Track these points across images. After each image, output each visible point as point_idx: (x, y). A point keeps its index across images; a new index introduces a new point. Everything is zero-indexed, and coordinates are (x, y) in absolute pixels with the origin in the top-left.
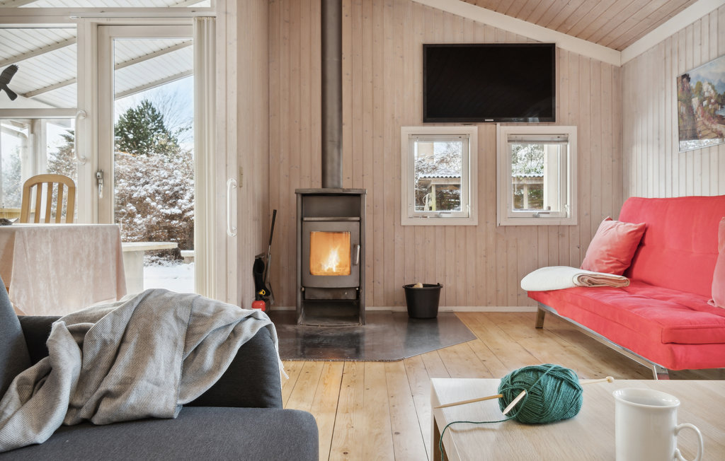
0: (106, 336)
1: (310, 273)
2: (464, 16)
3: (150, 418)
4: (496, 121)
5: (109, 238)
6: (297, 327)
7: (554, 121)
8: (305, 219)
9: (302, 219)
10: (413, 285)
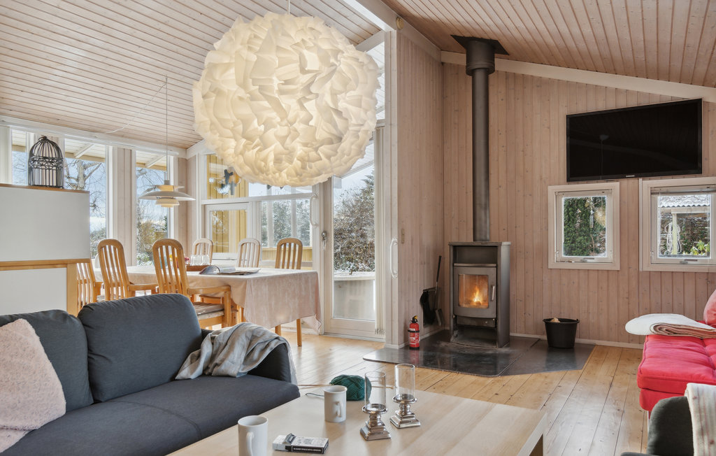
0: (221, 341)
1: (459, 305)
2: (605, 85)
3: (228, 376)
4: (637, 177)
5: (310, 280)
6: (448, 344)
7: (701, 173)
8: (455, 264)
9: (453, 266)
10: (550, 320)
